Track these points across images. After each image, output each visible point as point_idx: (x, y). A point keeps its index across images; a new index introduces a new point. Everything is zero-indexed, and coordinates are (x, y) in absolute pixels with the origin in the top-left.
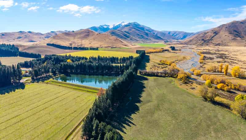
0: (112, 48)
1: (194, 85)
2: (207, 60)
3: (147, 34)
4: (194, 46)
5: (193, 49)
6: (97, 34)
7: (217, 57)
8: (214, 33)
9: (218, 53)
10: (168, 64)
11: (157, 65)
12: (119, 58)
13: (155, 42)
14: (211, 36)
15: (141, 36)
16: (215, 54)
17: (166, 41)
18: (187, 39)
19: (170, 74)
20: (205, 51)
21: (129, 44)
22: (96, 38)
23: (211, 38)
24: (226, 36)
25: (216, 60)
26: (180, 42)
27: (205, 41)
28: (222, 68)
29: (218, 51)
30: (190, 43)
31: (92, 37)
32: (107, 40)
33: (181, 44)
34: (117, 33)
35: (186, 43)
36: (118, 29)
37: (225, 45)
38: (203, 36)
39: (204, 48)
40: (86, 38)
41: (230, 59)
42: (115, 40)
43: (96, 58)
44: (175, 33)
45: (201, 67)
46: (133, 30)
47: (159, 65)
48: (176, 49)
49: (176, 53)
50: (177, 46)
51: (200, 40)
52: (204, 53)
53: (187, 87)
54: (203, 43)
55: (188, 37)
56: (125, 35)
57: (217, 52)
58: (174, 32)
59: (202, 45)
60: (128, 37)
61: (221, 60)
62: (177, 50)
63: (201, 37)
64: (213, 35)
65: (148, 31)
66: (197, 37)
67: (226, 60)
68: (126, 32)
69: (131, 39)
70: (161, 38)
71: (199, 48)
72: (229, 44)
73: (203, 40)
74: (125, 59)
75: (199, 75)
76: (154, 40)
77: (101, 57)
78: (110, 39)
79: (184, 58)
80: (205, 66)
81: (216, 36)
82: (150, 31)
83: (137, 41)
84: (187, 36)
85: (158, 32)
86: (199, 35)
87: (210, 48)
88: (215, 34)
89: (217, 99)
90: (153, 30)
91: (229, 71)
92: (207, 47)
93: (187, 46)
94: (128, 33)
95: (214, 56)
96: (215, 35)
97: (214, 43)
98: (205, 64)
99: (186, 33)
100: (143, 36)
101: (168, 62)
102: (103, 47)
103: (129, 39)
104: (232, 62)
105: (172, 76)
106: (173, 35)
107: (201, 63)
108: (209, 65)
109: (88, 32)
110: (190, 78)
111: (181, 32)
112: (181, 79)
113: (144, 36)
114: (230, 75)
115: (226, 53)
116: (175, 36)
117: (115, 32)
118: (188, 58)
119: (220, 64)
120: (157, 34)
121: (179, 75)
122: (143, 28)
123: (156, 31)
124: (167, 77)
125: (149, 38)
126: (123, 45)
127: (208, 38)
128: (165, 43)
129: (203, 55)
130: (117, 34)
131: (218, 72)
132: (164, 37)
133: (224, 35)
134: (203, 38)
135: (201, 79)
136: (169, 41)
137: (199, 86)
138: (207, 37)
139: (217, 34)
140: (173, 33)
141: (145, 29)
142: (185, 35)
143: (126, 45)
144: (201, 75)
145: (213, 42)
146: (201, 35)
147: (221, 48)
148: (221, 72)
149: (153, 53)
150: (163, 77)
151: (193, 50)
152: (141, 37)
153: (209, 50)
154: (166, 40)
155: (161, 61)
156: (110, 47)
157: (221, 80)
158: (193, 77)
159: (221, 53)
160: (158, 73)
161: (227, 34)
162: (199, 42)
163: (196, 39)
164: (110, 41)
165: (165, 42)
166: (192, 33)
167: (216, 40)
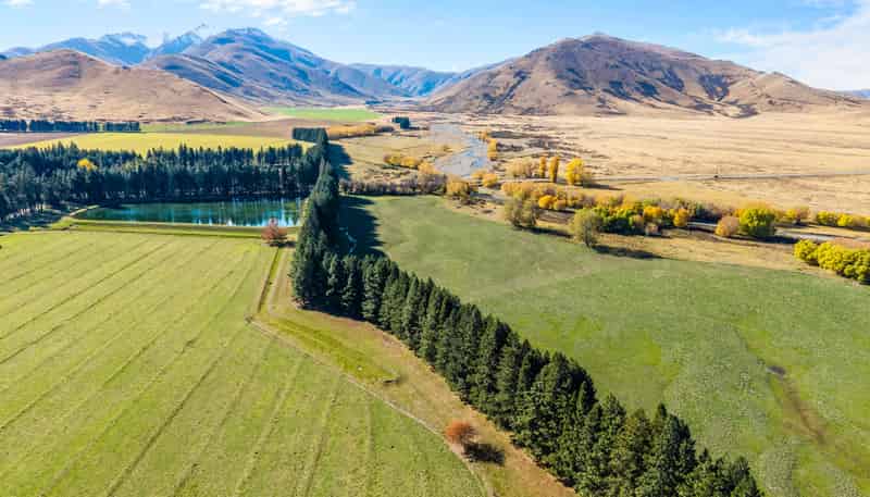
0: (189, 123)
1: (489, 206)
2: (506, 154)
3: (303, 75)
4: (463, 118)
5: (462, 124)
6: (117, 72)
7: (530, 146)
8: (518, 74)
9: (531, 136)
10: (411, 164)
11: (378, 168)
12: (255, 152)
13: (335, 103)
14: (508, 84)
15: (284, 79)
16: (523, 136)
17: (370, 100)
18: (437, 96)
19: (425, 186)
20: (496, 129)
21: (250, 111)
22: (114, 86)
23: (507, 91)
24: (547, 83)
25: (529, 151)
26: (417, 103)
27: (492, 101)
28: (544, 169)
29: (531, 128)
30: (452, 108)
31: (95, 84)
32: (164, 93)
33: (423, 110)
34: (190, 66)
35: (435, 108)
36: (184, 52)
37: (547, 114)
38: (485, 82)
39: (493, 122)
40: (70, 83)
41: (562, 148)
42: (198, 95)
43: (173, 154)
44: (395, 74)
45: (496, 168)
46: (252, 56)
47: (385, 168)
48: (413, 125)
49: (419, 137)
50: (415, 118)
51: (477, 97)
52: (494, 135)
53: (473, 211)
54: (487, 108)
55: (440, 87)
56: (223, 77)
57: (528, 132)
58: (392, 67)
59: (484, 113)
60: (237, 85)
61: (539, 150)
62: (417, 129)
63: (478, 89)
64: (514, 81)
65: (304, 61)
66: (468, 87)
67: (552, 150)
68: (222, 64)
69: (246, 93)
70: (355, 91)
71: (480, 122)
72: (557, 108)
73: (486, 96)
74: (276, 153)
75: (495, 186)
76: (329, 96)
77: (191, 149)
78: (173, 90)
79: (446, 149)
80: (504, 166)
81: (523, 83)
82: (313, 62)
83: (272, 97)
84: (434, 83)
85: (343, 69)
86: (474, 79)
87: (509, 121)
88: (518, 78)
89: (540, 224)
90: (321, 61)
91: (561, 174)
92: (500, 120)
93: (440, 115)
94: (232, 68)
95: (522, 142)
96: (519, 82)
97: (516, 108)
98: (504, 161)
99: (431, 74)
100: (289, 81)
101: (408, 161)
102: (152, 120)
103: (239, 91)
104: (566, 154)
105: (430, 193)
106: (390, 79)
107: (493, 160)
108: (514, 163)
109: (75, 63)
110: (476, 193)
111: (416, 70)
112: (456, 195)
113: (295, 80)
114: (564, 182)
115: (551, 134)
116: (396, 83)
117: (181, 64)
118: (455, 148)
119: (539, 161)
120: (336, 74)
121: (448, 187)
122: (284, 53)
123: (333, 64)
124: (420, 194)
125: (313, 88)
126: (230, 111)
127: (501, 91)
128: (371, 107)
129: (494, 141)
130: (190, 70)
131: (537, 176)
132: (362, 86)
133: (544, 81)
134: (486, 91)
135: (501, 194)
136: (380, 99)
137: (499, 207)
138: (499, 88)
139: (523, 78)
140: (392, 73)
141: (292, 56)
142: (430, 81)
143: (239, 114)
144: (500, 185)
145: (516, 104)
146: (480, 82)
147: (536, 120)
148: (543, 176)
149: (347, 137)
150: (410, 195)
151: (464, 129)
152: (283, 85)
153: (506, 126)
154: (372, 97)
155: (386, 159)
156: (181, 120)
157: (545, 189)
158: (481, 190)
159: (539, 133)
160: (393, 186)
161: (550, 77)
162: (477, 102)
163: (467, 93)
164: (176, 98)
165: (368, 103)
166: (450, 76)
167: (524, 98)
